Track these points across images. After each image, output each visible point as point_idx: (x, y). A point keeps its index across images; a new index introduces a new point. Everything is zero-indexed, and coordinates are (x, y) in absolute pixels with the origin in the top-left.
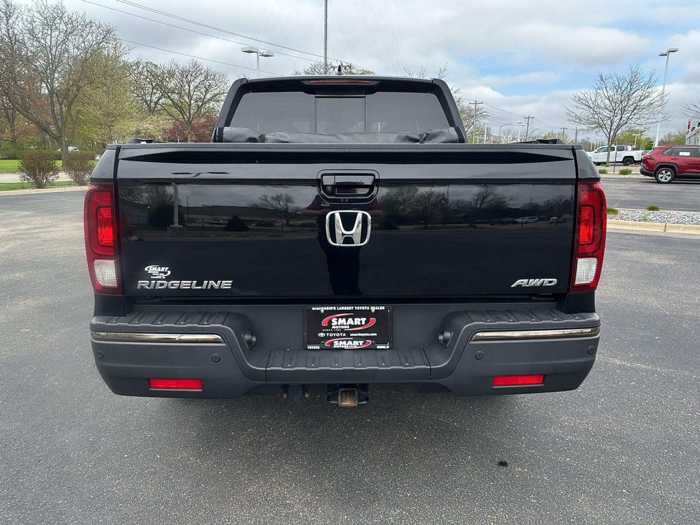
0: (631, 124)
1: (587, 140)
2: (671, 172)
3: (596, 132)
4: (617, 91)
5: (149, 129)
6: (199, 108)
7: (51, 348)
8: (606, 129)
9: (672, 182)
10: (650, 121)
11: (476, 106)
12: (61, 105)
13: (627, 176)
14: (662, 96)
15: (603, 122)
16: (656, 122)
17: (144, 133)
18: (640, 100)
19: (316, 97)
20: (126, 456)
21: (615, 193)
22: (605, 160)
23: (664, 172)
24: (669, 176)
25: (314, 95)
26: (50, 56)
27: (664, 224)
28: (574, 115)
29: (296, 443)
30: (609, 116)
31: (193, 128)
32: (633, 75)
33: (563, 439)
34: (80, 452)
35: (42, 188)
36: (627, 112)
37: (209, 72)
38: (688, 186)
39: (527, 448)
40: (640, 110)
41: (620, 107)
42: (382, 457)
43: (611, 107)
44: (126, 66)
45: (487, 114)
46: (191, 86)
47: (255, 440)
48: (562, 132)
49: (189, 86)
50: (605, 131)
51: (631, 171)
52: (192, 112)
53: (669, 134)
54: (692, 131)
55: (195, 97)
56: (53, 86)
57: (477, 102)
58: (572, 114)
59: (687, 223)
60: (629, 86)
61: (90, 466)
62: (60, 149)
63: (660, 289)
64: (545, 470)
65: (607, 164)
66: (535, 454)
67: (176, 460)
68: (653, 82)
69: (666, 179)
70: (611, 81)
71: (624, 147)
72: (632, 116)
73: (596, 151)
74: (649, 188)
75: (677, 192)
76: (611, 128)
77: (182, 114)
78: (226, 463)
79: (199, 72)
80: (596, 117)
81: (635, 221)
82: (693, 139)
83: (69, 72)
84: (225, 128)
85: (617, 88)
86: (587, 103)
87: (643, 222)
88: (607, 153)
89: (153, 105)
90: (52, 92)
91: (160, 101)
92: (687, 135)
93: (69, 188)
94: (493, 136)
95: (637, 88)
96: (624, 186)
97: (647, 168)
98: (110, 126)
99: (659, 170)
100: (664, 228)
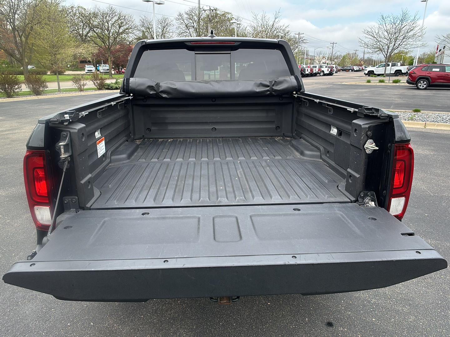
0: (401, 49)
1: (371, 57)
2: (426, 82)
3: (378, 54)
4: (393, 26)
5: (82, 53)
6: (115, 38)
7: (16, 231)
8: (384, 52)
9: (427, 88)
10: (413, 46)
11: (299, 36)
12: (21, 37)
13: (398, 84)
14: (422, 29)
15: (383, 47)
16: (417, 47)
17: (79, 56)
18: (407, 32)
19: (195, 54)
20: (69, 324)
21: (390, 97)
22: (383, 73)
23: (422, 82)
24: (425, 84)
25: (194, 52)
26: (11, 4)
27: (424, 122)
28: (364, 43)
29: (187, 310)
30: (386, 43)
31: (111, 52)
32: (404, 15)
33: (369, 302)
34: (36, 322)
35: (11, 98)
36: (398, 40)
37: (121, 14)
38: (438, 91)
39: (345, 310)
40: (407, 39)
41: (394, 37)
42: (247, 320)
43: (388, 37)
44: (64, 10)
45: (306, 41)
46: (109, 24)
47: (159, 308)
48: (355, 53)
49: (108, 24)
50: (384, 53)
51: (400, 81)
52: (111, 41)
53: (424, 53)
54: (439, 52)
55: (112, 31)
56: (15, 25)
57: (300, 33)
58: (362, 42)
59: (439, 122)
60: (401, 23)
61: (44, 334)
62: (22, 68)
63: (425, 175)
64: (359, 329)
65: (384, 76)
66: (351, 315)
67: (104, 327)
68: (416, 20)
69: (423, 87)
70: (389, 19)
71: (395, 63)
72: (402, 43)
73: (377, 66)
74: (413, 93)
75: (430, 96)
76: (388, 52)
77: (104, 43)
78: (140, 329)
79: (114, 15)
80: (378, 44)
81: (405, 120)
82: (440, 58)
83: (26, 14)
84: (131, 78)
85: (393, 24)
86: (372, 35)
87: (411, 121)
88: (384, 68)
89: (84, 37)
90: (14, 29)
91: (89, 35)
92: (436, 55)
93: (29, 97)
94: (310, 55)
95: (406, 24)
96: (396, 92)
97: (411, 79)
98: (55, 54)
99: (419, 81)
100: (424, 126)
